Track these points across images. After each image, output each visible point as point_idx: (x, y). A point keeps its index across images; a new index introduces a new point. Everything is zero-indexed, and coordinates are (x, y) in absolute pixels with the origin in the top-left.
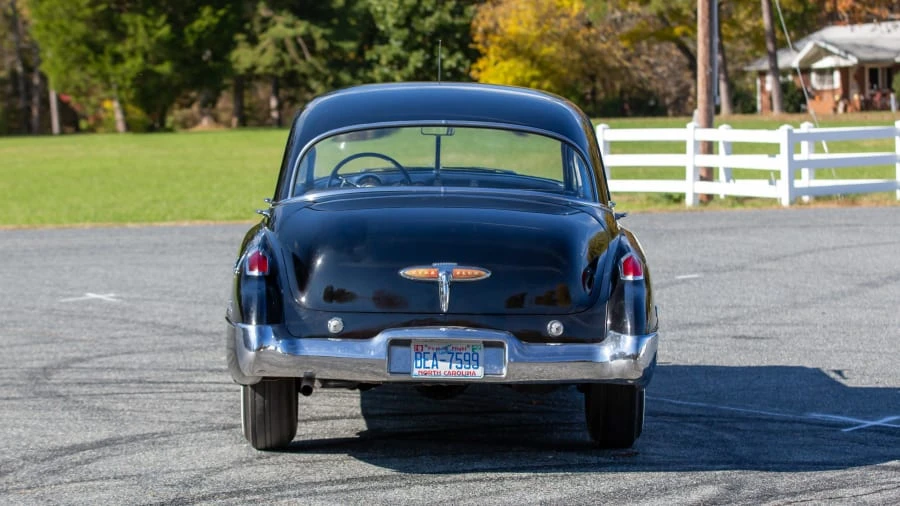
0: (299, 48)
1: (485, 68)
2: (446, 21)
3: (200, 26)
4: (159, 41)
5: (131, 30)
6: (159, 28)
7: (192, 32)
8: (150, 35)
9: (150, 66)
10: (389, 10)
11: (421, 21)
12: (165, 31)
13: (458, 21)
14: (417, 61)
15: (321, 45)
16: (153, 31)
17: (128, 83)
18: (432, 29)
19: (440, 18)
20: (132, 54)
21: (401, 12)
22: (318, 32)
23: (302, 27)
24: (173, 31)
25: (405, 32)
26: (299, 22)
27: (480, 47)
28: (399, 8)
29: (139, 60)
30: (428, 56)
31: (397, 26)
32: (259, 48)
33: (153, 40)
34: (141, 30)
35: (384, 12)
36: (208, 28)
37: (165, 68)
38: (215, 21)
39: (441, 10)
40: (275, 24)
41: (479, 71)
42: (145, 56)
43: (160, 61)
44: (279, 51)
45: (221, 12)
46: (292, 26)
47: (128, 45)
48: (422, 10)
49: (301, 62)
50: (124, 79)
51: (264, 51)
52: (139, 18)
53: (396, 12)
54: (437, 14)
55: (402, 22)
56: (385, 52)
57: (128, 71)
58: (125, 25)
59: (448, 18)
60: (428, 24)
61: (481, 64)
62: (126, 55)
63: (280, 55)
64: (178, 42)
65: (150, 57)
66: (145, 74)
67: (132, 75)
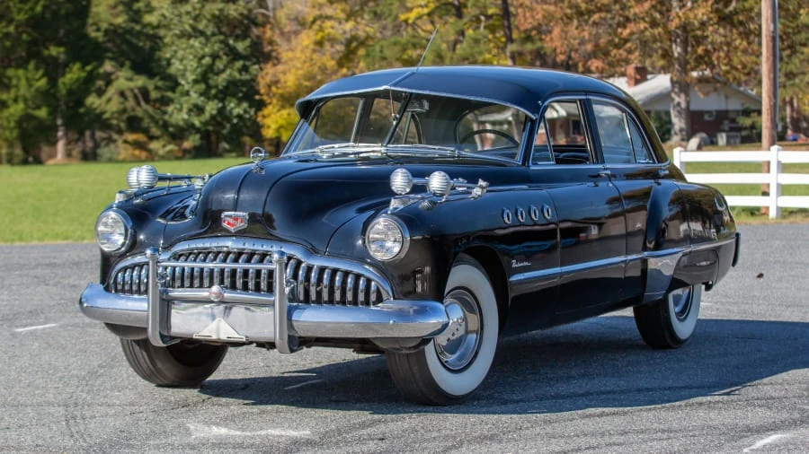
0: (136, 97)
1: (269, 115)
2: (235, 77)
3: (71, 79)
4: (37, 90)
5: (14, 82)
6: (38, 80)
7: (64, 83)
8: (30, 86)
9: (30, 111)
10: (189, 68)
11: (215, 77)
12: (43, 83)
13: (246, 77)
14: (213, 109)
15: (154, 95)
16: (33, 82)
17: (12, 124)
18: (224, 84)
19: (230, 75)
20: (16, 100)
21: (199, 70)
22: (150, 85)
23: (140, 81)
24: (48, 83)
25: (202, 87)
26: (136, 77)
27: (265, 98)
28: (197, 67)
29: (21, 106)
30: (220, 105)
31: (196, 82)
32: (105, 98)
33: (33, 90)
34: (23, 82)
35: (185, 70)
36: (78, 80)
37: (42, 113)
38: (83, 74)
39: (231, 68)
40: (117, 78)
41: (264, 117)
42: (25, 100)
43: (38, 107)
44: (122, 100)
45: (89, 68)
46: (130, 79)
47: (12, 94)
48: (215, 68)
49: (138, 109)
50: (9, 122)
51: (109, 100)
52: (21, 72)
53: (195, 70)
54: (228, 72)
55: (199, 78)
56: (186, 101)
57: (12, 115)
58: (10, 79)
59: (237, 75)
60: (221, 80)
61: (266, 111)
62: (10, 102)
63: (122, 103)
64: (52, 91)
65: (30, 103)
66: (26, 118)
67: (16, 118)
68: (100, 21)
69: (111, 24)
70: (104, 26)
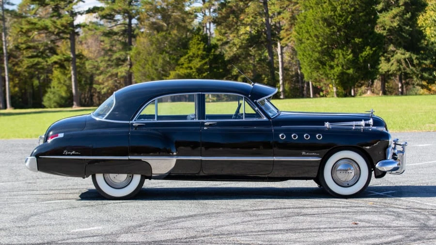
0: (406, 62)
3: (365, 54)
4: (348, 60)
5: (337, 56)
6: (348, 55)
7: (362, 57)
8: (344, 58)
9: (345, 71)
12: (351, 56)
15: (415, 62)
16: (346, 56)
17: (336, 77)
20: (337, 65)
22: (414, 57)
23: (408, 55)
24: (353, 56)
29: (340, 68)
32: (390, 63)
33: (346, 60)
34: (341, 56)
36: (368, 55)
37: (351, 71)
38: (371, 52)
40: (397, 53)
42: (343, 66)
43: (349, 69)
44: (398, 64)
45: (374, 49)
46: (404, 54)
47: (336, 62)
49: (408, 69)
50: (334, 76)
51: (392, 64)
52: (340, 51)
57: (336, 72)
58: (335, 54)
62: (335, 66)
63: (399, 66)
64: (356, 61)
65: (345, 67)
66: (342, 74)
67: (337, 74)
68: (386, 25)
69: (391, 26)
70: (387, 27)
